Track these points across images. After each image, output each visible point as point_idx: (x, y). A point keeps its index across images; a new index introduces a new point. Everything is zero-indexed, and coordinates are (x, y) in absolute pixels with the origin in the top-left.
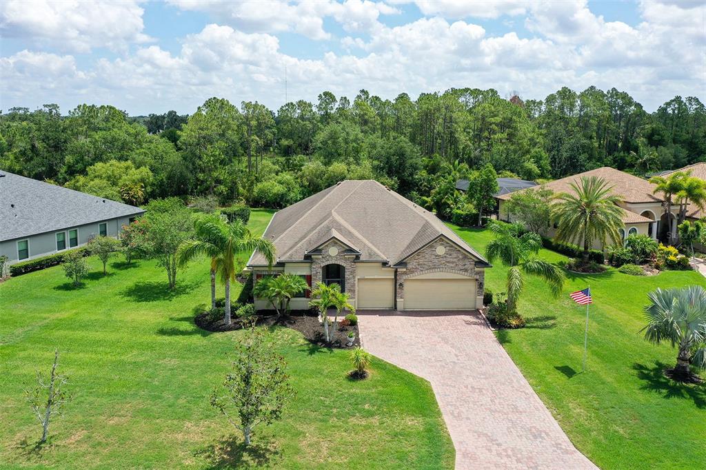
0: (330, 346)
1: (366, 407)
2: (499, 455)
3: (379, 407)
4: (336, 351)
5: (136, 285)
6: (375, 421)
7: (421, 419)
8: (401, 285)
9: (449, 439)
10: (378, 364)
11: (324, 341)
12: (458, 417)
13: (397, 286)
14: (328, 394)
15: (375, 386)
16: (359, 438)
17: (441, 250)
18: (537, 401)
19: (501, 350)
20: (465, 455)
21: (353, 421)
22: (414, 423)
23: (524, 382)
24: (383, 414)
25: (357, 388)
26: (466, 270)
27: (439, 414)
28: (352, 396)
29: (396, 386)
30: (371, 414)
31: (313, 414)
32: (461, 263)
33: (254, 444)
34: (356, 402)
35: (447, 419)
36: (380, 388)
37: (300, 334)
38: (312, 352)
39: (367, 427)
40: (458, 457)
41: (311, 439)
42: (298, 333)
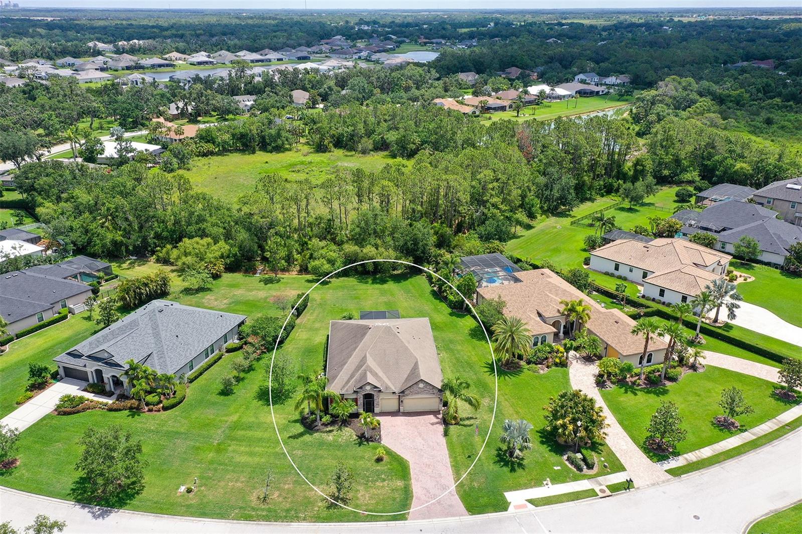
0: (368, 440)
1: (383, 476)
2: (428, 497)
3: (388, 476)
4: (371, 443)
5: (261, 389)
6: (385, 483)
7: (403, 482)
8: (402, 401)
9: (412, 491)
10: (389, 452)
11: (365, 437)
12: (417, 480)
13: (400, 402)
14: (367, 470)
15: (386, 465)
16: (379, 492)
17: (421, 385)
18: (450, 471)
19: (443, 440)
20: (416, 498)
21: (378, 484)
22: (400, 484)
23: (448, 460)
24: (389, 480)
25: (379, 467)
26: (434, 394)
27: (410, 479)
28: (378, 470)
29: (395, 464)
30: (384, 480)
31: (362, 481)
32: (431, 390)
33: (342, 496)
34: (378, 474)
35: (413, 481)
36: (389, 466)
37: (354, 433)
38: (360, 444)
39: (382, 487)
40: (414, 498)
41: (362, 493)
42: (353, 431)
